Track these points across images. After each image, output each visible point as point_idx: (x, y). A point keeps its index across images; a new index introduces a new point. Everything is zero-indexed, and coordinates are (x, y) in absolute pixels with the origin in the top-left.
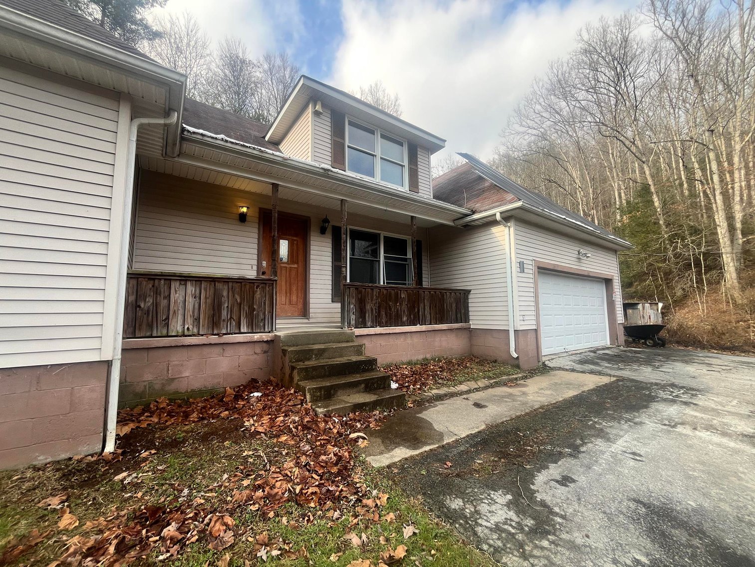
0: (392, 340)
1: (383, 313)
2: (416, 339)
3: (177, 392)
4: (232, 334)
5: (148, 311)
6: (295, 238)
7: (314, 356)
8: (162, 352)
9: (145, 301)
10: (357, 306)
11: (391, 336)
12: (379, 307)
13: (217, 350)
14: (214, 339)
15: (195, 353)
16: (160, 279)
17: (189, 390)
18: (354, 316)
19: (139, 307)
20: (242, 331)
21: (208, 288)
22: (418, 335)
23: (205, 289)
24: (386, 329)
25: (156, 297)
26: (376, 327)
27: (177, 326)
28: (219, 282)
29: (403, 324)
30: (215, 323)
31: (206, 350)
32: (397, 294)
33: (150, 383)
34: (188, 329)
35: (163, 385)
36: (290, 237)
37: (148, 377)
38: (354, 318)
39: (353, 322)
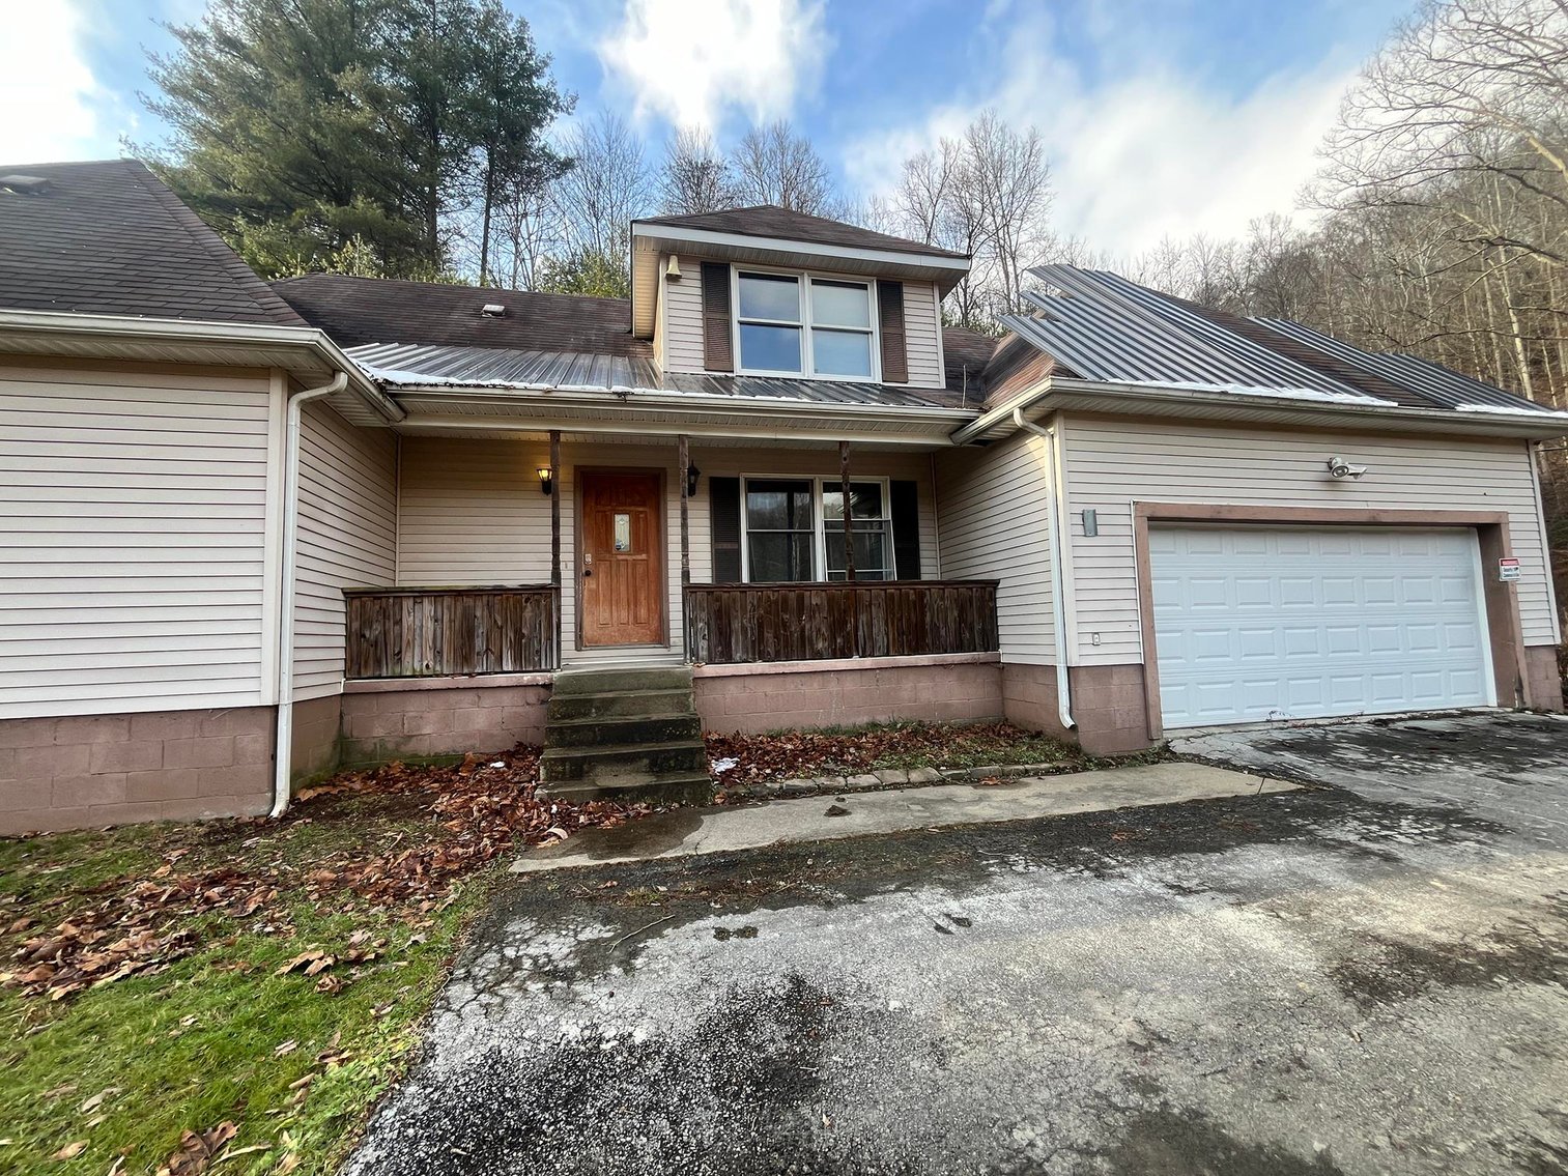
0: (791, 685)
1: (769, 635)
2: (850, 685)
3: (415, 756)
4: (490, 673)
5: (376, 642)
6: (641, 509)
7: (594, 710)
8: (394, 698)
9: (371, 628)
10: (712, 623)
11: (789, 679)
12: (761, 626)
13: (471, 697)
14: (463, 681)
15: (439, 701)
16: (388, 597)
17: (432, 754)
18: (706, 642)
19: (364, 636)
20: (505, 669)
21: (453, 606)
22: (857, 676)
23: (449, 608)
24: (775, 666)
25: (384, 623)
26: (755, 661)
27: (413, 661)
28: (468, 596)
29: (818, 656)
30: (464, 655)
31: (453, 697)
32: (801, 599)
33: (382, 739)
34: (427, 666)
35: (398, 745)
36: (632, 508)
37: (379, 732)
38: (705, 647)
39: (703, 653)
